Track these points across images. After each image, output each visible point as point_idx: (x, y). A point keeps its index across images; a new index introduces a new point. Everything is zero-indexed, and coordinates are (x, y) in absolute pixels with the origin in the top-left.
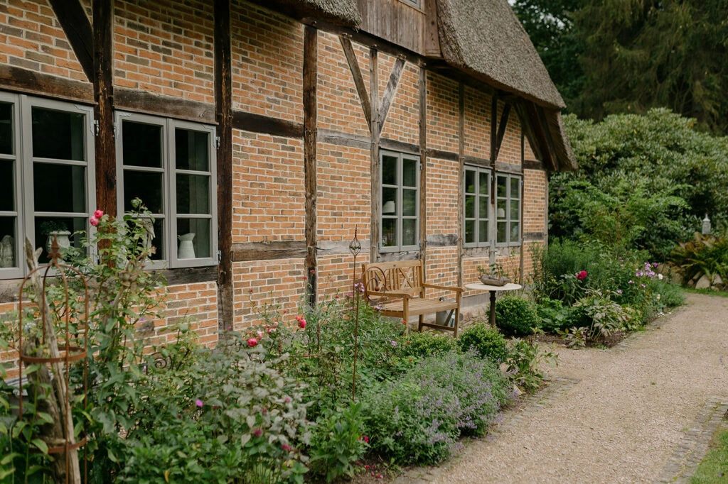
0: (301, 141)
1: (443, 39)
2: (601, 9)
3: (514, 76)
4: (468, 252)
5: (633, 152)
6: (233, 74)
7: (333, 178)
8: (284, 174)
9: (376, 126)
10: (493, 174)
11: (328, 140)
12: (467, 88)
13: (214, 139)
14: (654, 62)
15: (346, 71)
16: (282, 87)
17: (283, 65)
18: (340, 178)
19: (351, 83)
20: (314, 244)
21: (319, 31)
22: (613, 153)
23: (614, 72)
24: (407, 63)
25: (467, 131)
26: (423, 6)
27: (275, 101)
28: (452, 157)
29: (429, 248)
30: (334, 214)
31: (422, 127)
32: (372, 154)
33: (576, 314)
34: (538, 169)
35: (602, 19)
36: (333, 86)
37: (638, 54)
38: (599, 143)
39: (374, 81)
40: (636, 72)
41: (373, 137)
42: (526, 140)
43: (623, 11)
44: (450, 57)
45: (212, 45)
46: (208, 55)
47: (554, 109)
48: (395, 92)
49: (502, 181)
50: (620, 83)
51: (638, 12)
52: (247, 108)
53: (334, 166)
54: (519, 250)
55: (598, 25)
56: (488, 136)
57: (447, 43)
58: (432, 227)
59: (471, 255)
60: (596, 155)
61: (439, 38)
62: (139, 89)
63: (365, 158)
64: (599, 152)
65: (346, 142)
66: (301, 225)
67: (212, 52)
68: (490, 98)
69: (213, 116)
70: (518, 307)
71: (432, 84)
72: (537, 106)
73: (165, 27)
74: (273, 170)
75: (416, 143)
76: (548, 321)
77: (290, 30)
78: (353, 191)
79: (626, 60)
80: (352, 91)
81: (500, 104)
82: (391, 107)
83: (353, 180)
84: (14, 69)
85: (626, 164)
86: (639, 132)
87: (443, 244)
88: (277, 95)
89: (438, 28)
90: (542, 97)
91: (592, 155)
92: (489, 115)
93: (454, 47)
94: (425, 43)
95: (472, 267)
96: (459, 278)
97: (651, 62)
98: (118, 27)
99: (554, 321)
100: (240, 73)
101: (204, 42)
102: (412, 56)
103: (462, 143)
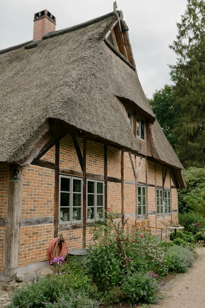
0: (120, 184)
1: (153, 151)
2: (182, 128)
3: (171, 161)
4: (158, 216)
5: (201, 181)
6: (108, 166)
7: (127, 194)
8: (117, 194)
9: (136, 178)
10: (163, 191)
11: (126, 183)
12: (156, 164)
13: (104, 184)
14: (202, 147)
15: (130, 163)
16: (117, 169)
17: (117, 163)
18: (129, 194)
19: (131, 166)
20: (123, 214)
21: (124, 152)
22: (194, 181)
23: (188, 150)
24: (143, 158)
25: (157, 177)
26: (146, 142)
27: (116, 173)
28: (153, 186)
29: (149, 215)
30: (128, 205)
31: (146, 177)
32: (136, 187)
33: (198, 237)
34: (175, 188)
35: (183, 132)
36: (127, 167)
37: (197, 145)
38: (190, 178)
39: (136, 165)
40: (196, 151)
41: (136, 182)
42: (171, 179)
43: (190, 130)
44: (155, 157)
45: (104, 159)
46: (103, 162)
47: (180, 169)
48: (140, 167)
49: (166, 193)
50: (190, 154)
51: (196, 131)
52: (110, 175)
53: (127, 191)
54: (171, 215)
55: (181, 134)
56: (161, 179)
57: (154, 153)
58: (149, 209)
59: (159, 218)
60: (189, 182)
61: (151, 151)
62: (91, 173)
63: (134, 188)
64: (190, 181)
65: (130, 183)
66: (120, 209)
67: (104, 161)
68: (162, 166)
69: (104, 178)
70: (180, 234)
71: (149, 164)
72: (175, 168)
73: (95, 156)
74: (115, 193)
75: (145, 182)
76: (189, 239)
77: (118, 152)
78: (132, 198)
79: (192, 147)
80: (131, 168)
81: (165, 168)
82: (140, 172)
83: (131, 194)
84: (71, 170)
85: (199, 185)
86: (202, 174)
87: (152, 214)
88: (116, 171)
89: (151, 148)
90: (178, 167)
91: (187, 182)
92: (162, 172)
93: (156, 154)
94: (147, 152)
95: (159, 221)
96: (156, 225)
97: (201, 148)
98: (87, 157)
99: (191, 239)
100: (109, 166)
101: (102, 158)
102: (144, 156)
103: (156, 181)
